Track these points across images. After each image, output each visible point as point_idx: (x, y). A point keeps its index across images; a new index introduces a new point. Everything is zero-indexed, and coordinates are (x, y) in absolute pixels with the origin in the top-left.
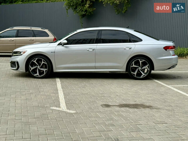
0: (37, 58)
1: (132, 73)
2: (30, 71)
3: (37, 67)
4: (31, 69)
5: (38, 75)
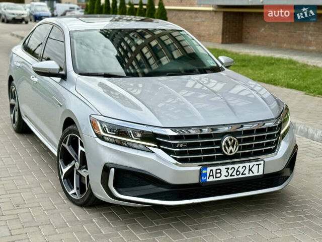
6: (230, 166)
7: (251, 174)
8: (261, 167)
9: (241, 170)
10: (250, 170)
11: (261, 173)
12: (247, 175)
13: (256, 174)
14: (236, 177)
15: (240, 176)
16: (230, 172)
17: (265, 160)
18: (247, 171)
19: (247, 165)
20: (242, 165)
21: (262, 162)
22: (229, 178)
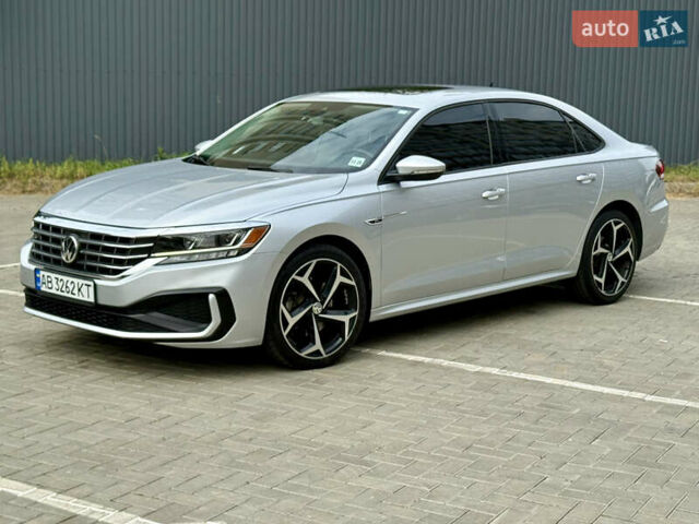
0: (314, 262)
1: (595, 278)
2: (285, 334)
3: (311, 310)
4: (286, 324)
5: (317, 353)
6: (60, 277)
7: (81, 298)
8: (92, 289)
9: (71, 287)
10: (79, 290)
11: (92, 300)
12: (76, 297)
13: (86, 299)
14: (65, 294)
15: (70, 295)
16: (60, 284)
17: (97, 281)
18: (76, 291)
19: (76, 280)
20: (71, 279)
21: (91, 283)
22: (59, 293)
